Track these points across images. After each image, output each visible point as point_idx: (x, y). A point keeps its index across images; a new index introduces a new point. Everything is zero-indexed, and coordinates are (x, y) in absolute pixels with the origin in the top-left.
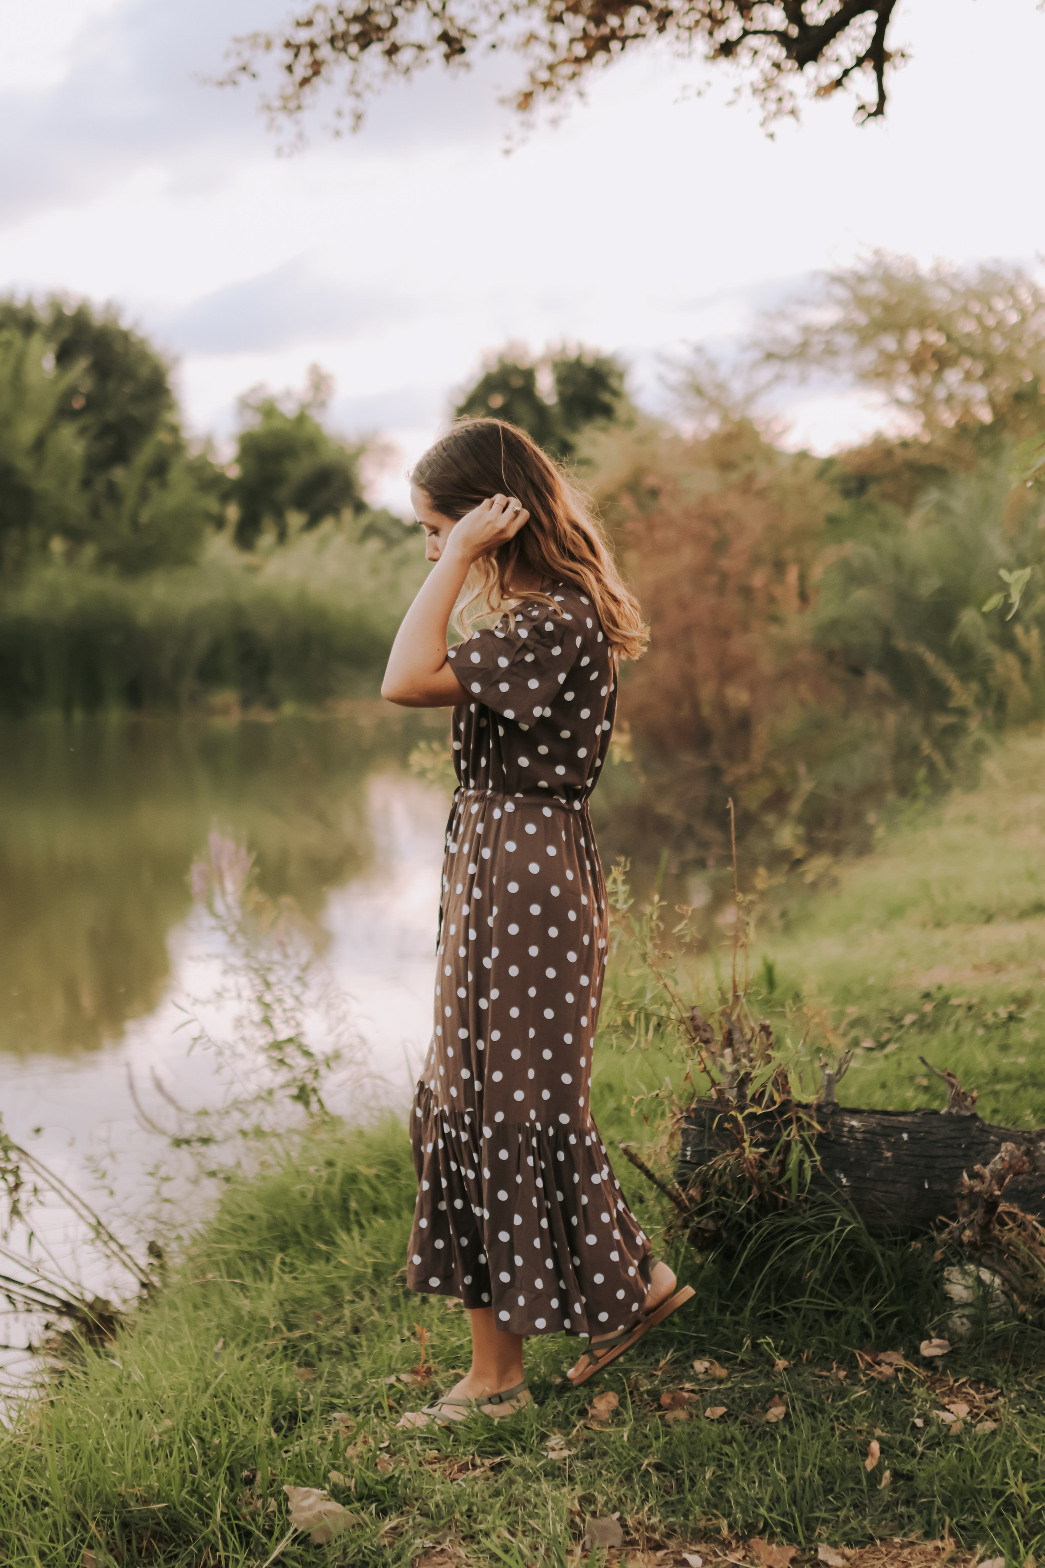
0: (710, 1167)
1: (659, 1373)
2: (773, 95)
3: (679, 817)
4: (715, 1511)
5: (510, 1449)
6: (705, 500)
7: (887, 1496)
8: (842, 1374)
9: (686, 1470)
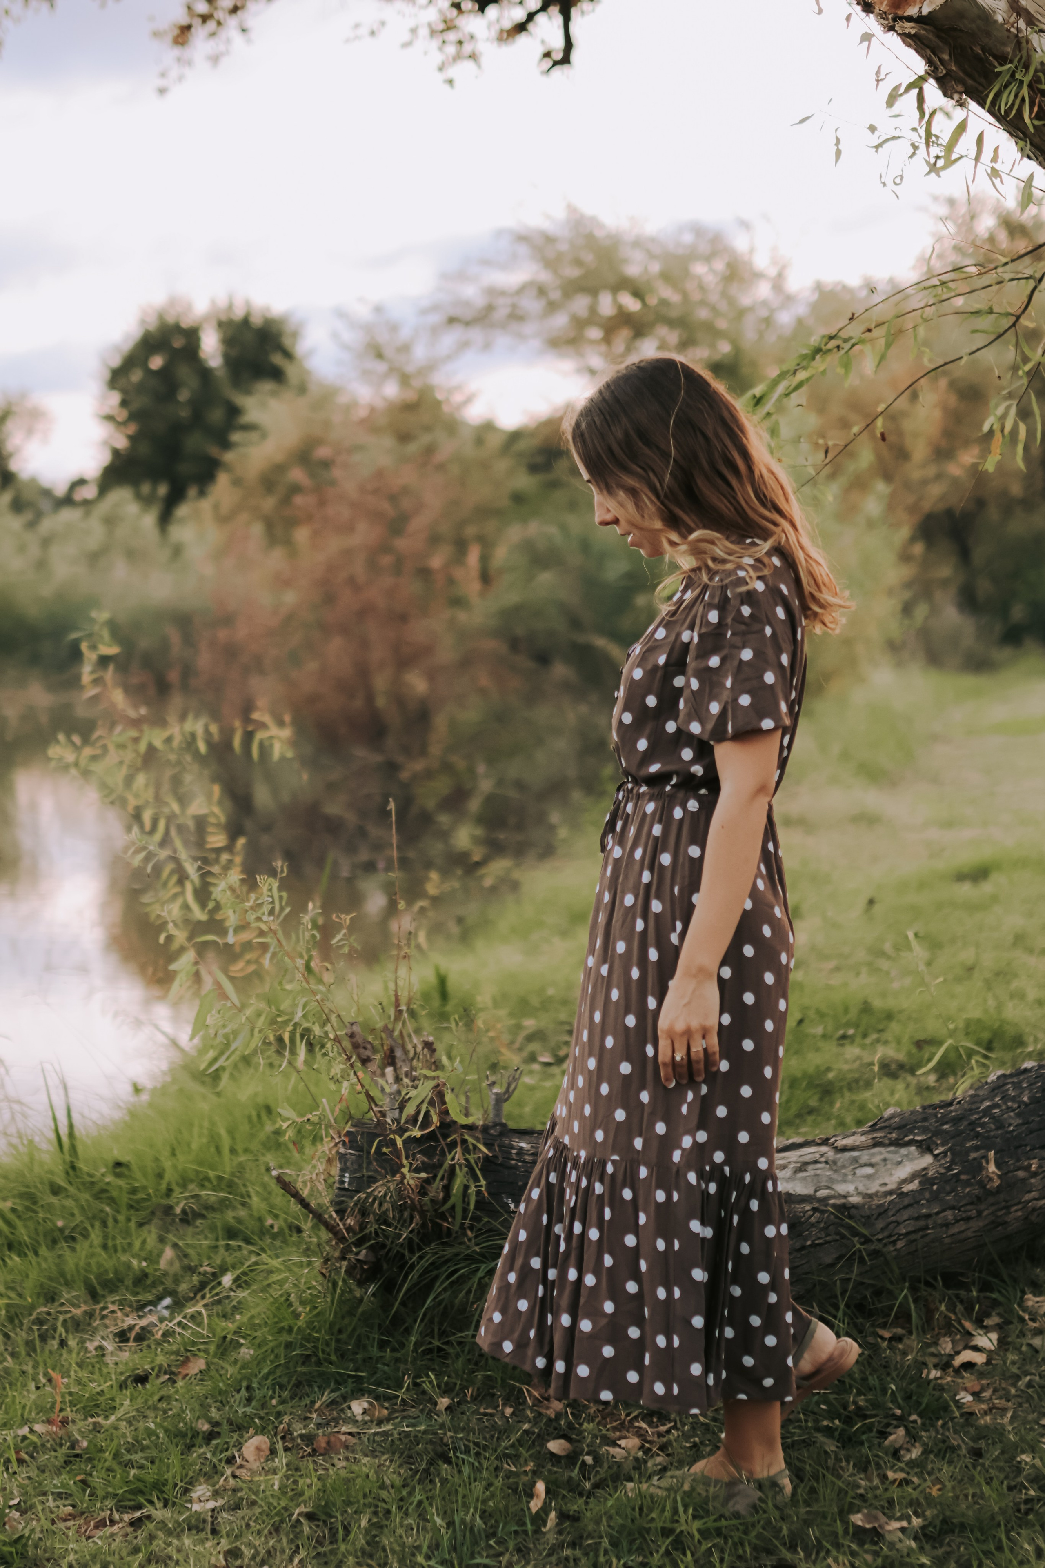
0: (369, 1195)
1: (315, 1416)
2: (452, 36)
3: (351, 818)
4: (369, 1561)
5: (151, 1502)
6: (380, 474)
7: (552, 1538)
8: (508, 1411)
9: (340, 1518)
